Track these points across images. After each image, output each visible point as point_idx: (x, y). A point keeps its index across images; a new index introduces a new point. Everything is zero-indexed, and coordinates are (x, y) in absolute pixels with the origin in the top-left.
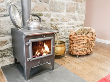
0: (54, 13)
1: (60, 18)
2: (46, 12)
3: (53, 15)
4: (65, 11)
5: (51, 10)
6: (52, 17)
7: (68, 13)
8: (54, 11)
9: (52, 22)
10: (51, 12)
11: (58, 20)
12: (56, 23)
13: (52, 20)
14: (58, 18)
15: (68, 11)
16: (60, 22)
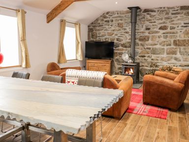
0: (154, 55)
1: (159, 59)
2: (148, 55)
3: (154, 56)
4: (165, 53)
5: (152, 54)
6: (153, 58)
7: (169, 55)
8: (154, 54)
9: (153, 61)
10: (152, 55)
11: (157, 60)
12: (156, 61)
13: (152, 59)
14: (158, 59)
15: (168, 54)
16: (159, 61)
